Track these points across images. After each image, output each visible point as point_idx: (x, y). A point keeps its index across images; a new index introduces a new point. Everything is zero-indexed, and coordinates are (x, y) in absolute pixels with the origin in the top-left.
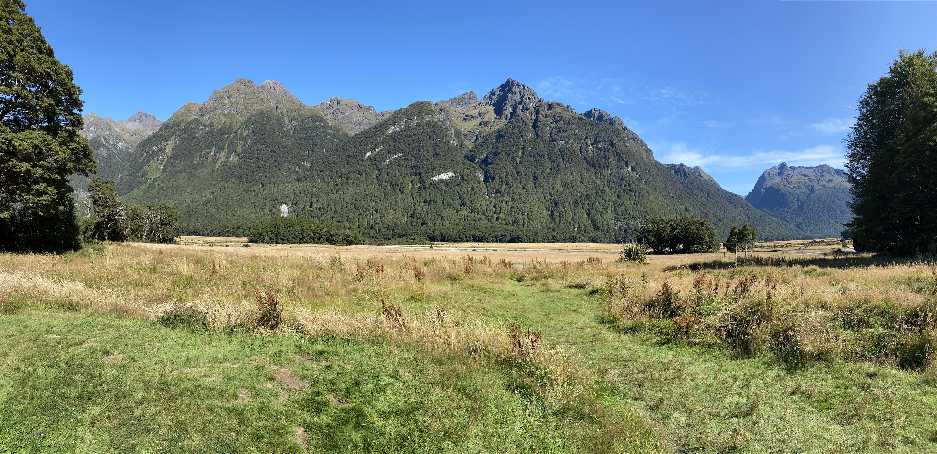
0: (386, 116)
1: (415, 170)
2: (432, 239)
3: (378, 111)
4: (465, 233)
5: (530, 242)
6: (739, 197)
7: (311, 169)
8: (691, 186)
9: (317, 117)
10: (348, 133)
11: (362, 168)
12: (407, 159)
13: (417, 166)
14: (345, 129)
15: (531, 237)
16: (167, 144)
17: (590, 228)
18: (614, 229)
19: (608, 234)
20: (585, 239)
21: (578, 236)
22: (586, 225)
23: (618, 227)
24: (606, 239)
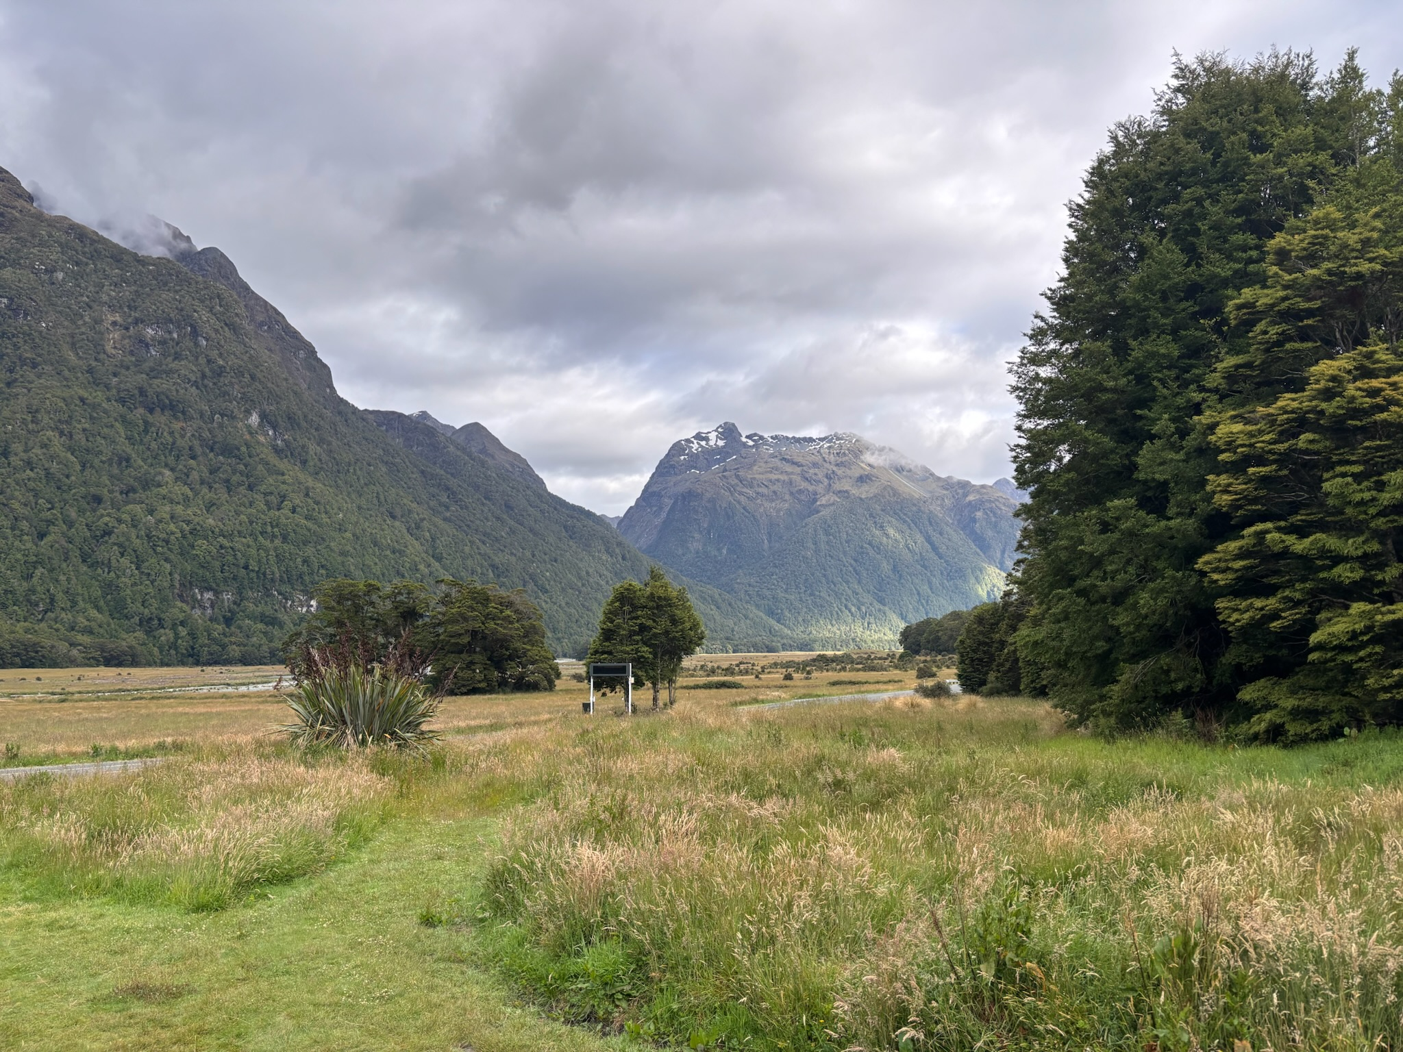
6: (600, 520)
8: (453, 483)
17: (93, 613)
18: (190, 616)
19: (166, 635)
20: (75, 652)
21: (47, 643)
22: (81, 604)
23: (204, 608)
24: (156, 650)
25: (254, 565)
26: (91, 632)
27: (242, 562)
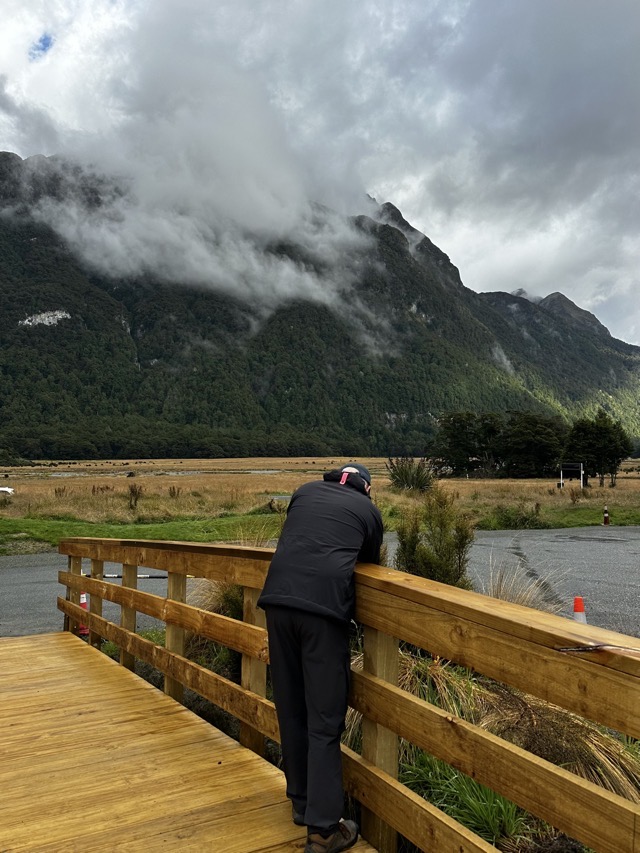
17: (337, 427)
18: (384, 429)
19: (373, 439)
20: (329, 449)
21: (316, 443)
22: (331, 422)
23: (392, 424)
24: (368, 448)
25: (417, 398)
26: (337, 438)
27: (410, 396)
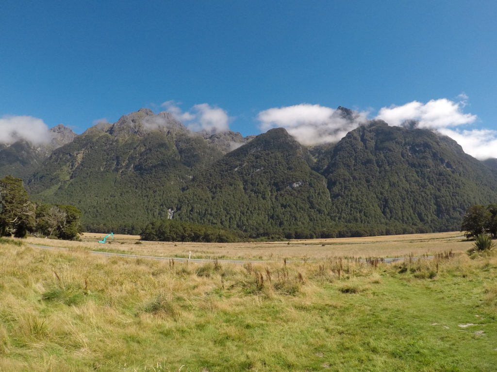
0: (250, 140)
1: (273, 180)
2: (289, 237)
3: (244, 136)
4: (314, 231)
5: (368, 236)
7: (193, 180)
9: (199, 140)
10: (221, 153)
11: (233, 180)
12: (267, 172)
13: (275, 177)
14: (219, 149)
15: (368, 232)
16: (79, 153)
